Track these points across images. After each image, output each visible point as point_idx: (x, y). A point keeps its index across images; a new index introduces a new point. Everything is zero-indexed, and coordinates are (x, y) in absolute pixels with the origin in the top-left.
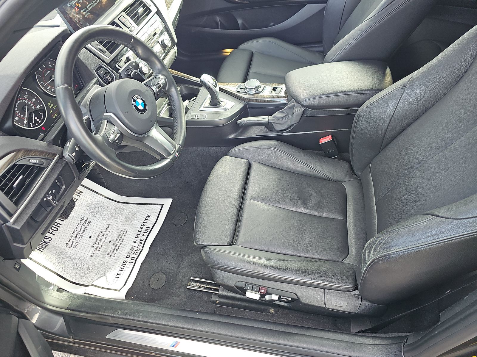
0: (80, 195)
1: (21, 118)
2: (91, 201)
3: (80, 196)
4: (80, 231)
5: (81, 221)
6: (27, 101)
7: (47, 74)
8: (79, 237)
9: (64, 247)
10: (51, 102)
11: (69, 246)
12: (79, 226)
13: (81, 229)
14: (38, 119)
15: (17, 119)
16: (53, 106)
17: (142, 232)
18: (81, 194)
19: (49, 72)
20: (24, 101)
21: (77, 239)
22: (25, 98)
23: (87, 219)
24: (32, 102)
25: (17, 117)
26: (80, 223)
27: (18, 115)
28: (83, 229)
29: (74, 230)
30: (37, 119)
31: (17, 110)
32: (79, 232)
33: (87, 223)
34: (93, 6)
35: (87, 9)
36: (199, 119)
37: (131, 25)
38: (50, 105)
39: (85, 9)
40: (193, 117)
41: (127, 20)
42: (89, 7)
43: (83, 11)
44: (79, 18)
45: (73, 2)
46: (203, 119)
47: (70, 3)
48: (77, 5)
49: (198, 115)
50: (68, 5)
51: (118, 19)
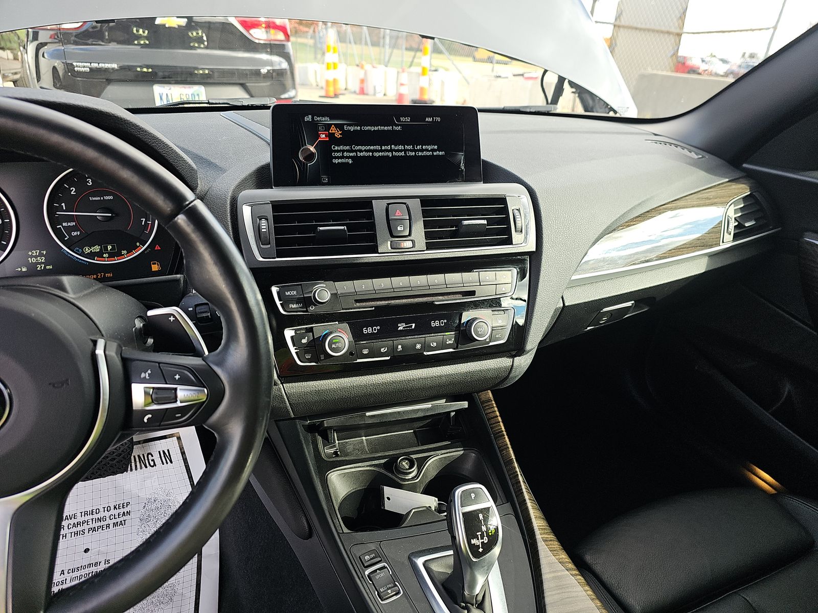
0: (165, 464)
2: (172, 491)
3: (163, 464)
4: (94, 522)
5: (117, 507)
7: (97, 199)
8: (79, 528)
10: (44, 253)
12: (106, 511)
13: (99, 520)
16: (41, 264)
18: (167, 463)
19: (111, 197)
21: (75, 529)
23: (128, 513)
26: (112, 508)
28: (102, 523)
29: (89, 509)
32: (90, 523)
33: (118, 520)
34: (376, 154)
35: (351, 151)
36: (371, 582)
37: (408, 234)
38: (36, 257)
39: (347, 148)
40: (367, 558)
41: (410, 219)
42: (364, 151)
43: (336, 148)
44: (312, 154)
45: (326, 120)
46: (376, 593)
47: (317, 119)
48: (333, 130)
49: (384, 567)
50: (308, 118)
51: (388, 204)
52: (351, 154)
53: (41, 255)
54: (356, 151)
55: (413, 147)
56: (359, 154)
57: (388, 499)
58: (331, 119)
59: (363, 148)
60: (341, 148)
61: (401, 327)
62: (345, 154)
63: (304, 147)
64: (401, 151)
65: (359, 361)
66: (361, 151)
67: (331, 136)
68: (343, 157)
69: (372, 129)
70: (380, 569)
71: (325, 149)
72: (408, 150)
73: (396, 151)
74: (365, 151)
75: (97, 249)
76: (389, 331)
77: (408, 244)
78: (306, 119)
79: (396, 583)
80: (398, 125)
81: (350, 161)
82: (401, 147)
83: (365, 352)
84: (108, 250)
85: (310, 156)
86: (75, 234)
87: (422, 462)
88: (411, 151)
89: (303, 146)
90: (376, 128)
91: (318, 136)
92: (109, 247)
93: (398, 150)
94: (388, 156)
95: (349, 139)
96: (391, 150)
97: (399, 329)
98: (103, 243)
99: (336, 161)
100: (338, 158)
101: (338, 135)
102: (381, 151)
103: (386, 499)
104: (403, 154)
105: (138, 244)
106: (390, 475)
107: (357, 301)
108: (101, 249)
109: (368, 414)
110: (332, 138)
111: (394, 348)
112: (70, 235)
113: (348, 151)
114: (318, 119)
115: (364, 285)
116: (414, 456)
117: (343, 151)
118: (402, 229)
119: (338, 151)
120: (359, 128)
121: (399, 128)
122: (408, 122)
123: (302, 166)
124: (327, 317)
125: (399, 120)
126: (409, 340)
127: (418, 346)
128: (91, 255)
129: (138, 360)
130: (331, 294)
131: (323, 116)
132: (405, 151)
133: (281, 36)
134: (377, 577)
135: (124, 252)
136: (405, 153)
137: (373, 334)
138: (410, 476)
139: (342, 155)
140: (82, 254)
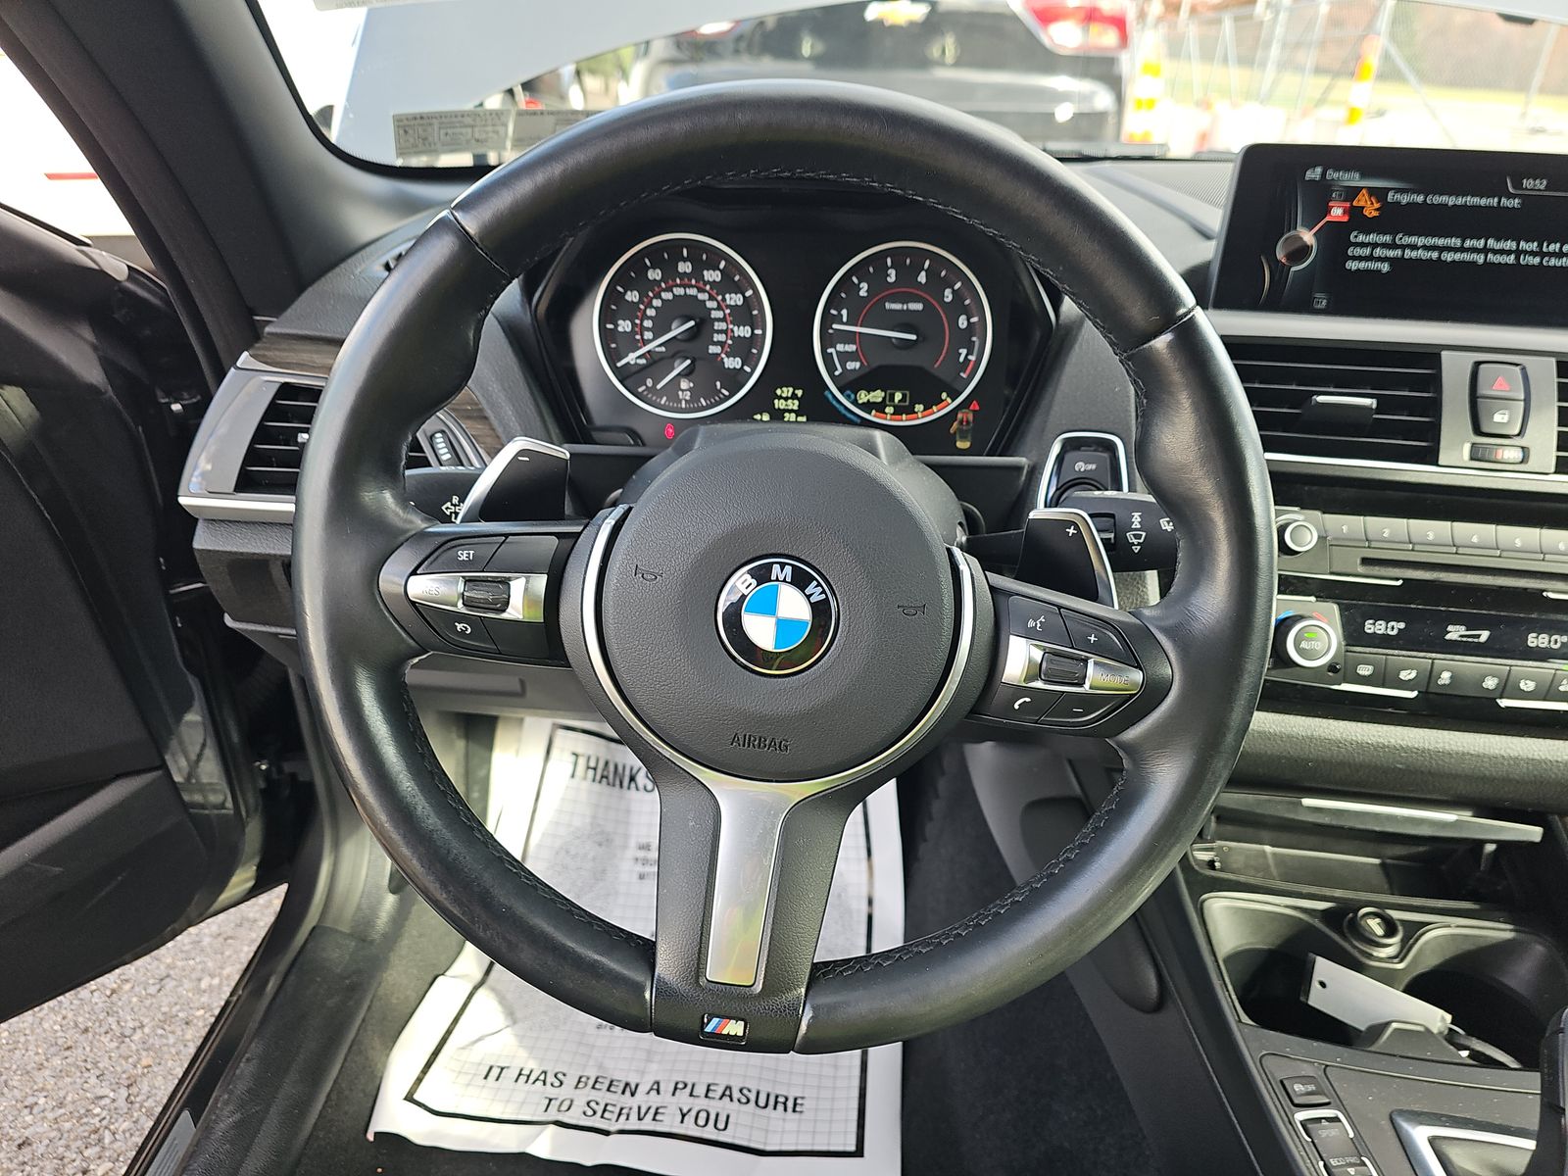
1: (638, 337)
6: (719, 314)
7: (897, 306)
9: (633, 843)
10: (799, 393)
11: (641, 854)
14: (689, 393)
15: (620, 329)
16: (790, 411)
17: (701, 1103)
19: (919, 306)
20: (711, 304)
22: (724, 300)
24: (732, 331)
25: (628, 322)
27: (638, 321)
30: (683, 391)
31: (656, 308)
34: (1448, 257)
35: (1393, 246)
36: (1310, 1140)
37: (1517, 432)
38: (786, 399)
39: (1387, 238)
40: (1298, 1087)
41: (1527, 401)
42: (1420, 247)
43: (1361, 238)
44: (1305, 250)
45: (1352, 179)
46: (1321, 1163)
47: (1331, 175)
48: (1362, 200)
49: (1336, 1119)
50: (1315, 174)
51: (1478, 364)
52: (1391, 253)
53: (794, 396)
54: (1403, 247)
55: (1540, 246)
56: (1408, 254)
57: (1323, 985)
58: (1364, 175)
59: (1421, 241)
60: (1372, 238)
61: (1455, 633)
62: (1378, 252)
63: (1292, 233)
64: (1509, 252)
65: (1345, 687)
66: (1414, 247)
67: (1355, 213)
68: (1370, 258)
69: (1451, 201)
70: (1329, 1119)
71: (1336, 239)
72: (1526, 252)
73: (1495, 252)
74: (1425, 248)
75: (877, 396)
76: (1423, 637)
77: (1514, 454)
78: (1310, 175)
79: (1363, 1158)
80: (1514, 196)
81: (1385, 267)
82: (1510, 245)
83: (1365, 670)
84: (893, 401)
85: (1303, 251)
86: (852, 365)
87: (1413, 930)
88: (1533, 253)
89: (1289, 231)
90: (1460, 201)
91: (1327, 211)
92: (898, 396)
93: (1502, 251)
94: (1474, 263)
95: (1394, 219)
96: (1485, 250)
97: (1448, 637)
98: (888, 387)
99: (1352, 265)
100: (1360, 258)
101: (1371, 209)
102: (1462, 249)
103: (1315, 985)
104: (1511, 259)
105: (944, 395)
106: (1336, 937)
107: (1366, 561)
108: (884, 398)
109: (1307, 802)
110: (1356, 216)
111: (1432, 675)
112: (843, 366)
113: (1384, 246)
114: (1336, 175)
115: (1388, 529)
116: (1396, 915)
117: (1375, 245)
118: (1505, 421)
119: (1363, 245)
120: (1420, 199)
121: (1516, 203)
122: (1539, 190)
123: (1279, 270)
124: (1292, 584)
125: (1518, 185)
126: (1469, 664)
127: (1490, 683)
128: (868, 407)
129: (1017, 594)
130: (1319, 537)
131: (1347, 170)
132: (1518, 253)
133: (1109, 38)
134: (1324, 1133)
135: (919, 407)
136: (1517, 258)
137: (1386, 637)
138: (1383, 953)
139: (1371, 254)
140: (855, 402)
